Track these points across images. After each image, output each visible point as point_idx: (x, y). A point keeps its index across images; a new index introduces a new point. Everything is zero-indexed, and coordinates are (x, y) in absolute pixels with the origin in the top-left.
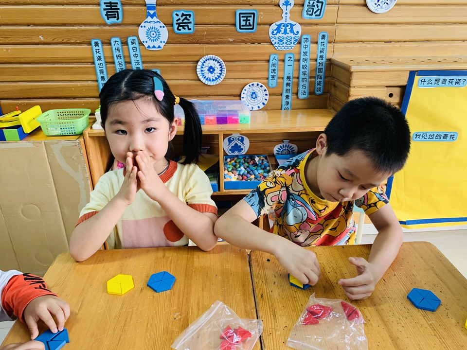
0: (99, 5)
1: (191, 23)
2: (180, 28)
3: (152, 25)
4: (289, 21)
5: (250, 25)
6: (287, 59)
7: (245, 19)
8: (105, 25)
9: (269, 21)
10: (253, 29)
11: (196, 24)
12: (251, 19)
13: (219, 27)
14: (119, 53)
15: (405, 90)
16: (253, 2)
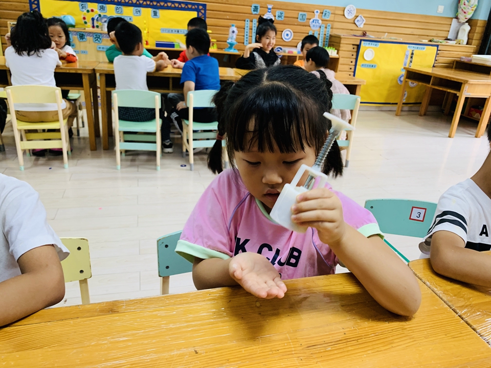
0: (251, 6)
2: (279, 18)
3: (269, 16)
4: (317, 19)
8: (252, 14)
9: (310, 18)
10: (304, 20)
11: (285, 17)
13: (292, 19)
15: (358, 47)
16: (305, 10)
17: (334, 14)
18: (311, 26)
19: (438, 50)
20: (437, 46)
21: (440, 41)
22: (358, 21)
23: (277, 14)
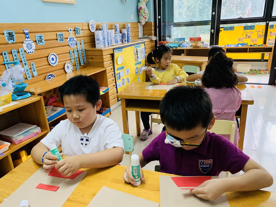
1: (43, 40)
2: (39, 42)
3: (28, 42)
4: (73, 37)
5: (62, 39)
6: (75, 51)
7: (60, 37)
8: (8, 44)
9: (67, 37)
10: (63, 40)
12: (62, 36)
14: (16, 57)
17: (83, 30)
18: (70, 45)
19: (145, 45)
23: (37, 38)
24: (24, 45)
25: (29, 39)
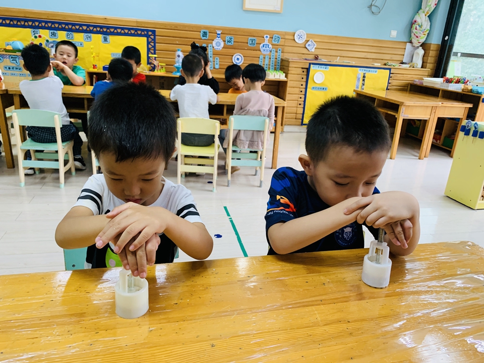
0: (200, 32)
1: (232, 41)
2: (228, 43)
3: (218, 41)
4: (267, 43)
6: (266, 57)
8: (201, 39)
9: (260, 43)
10: (254, 45)
11: (234, 42)
12: (254, 41)
13: (242, 44)
15: (308, 70)
16: (255, 35)
17: (285, 39)
18: (261, 50)
19: (390, 73)
20: (390, 69)
21: (393, 64)
22: (309, 45)
23: (227, 39)
24: (214, 43)
25: (220, 39)
